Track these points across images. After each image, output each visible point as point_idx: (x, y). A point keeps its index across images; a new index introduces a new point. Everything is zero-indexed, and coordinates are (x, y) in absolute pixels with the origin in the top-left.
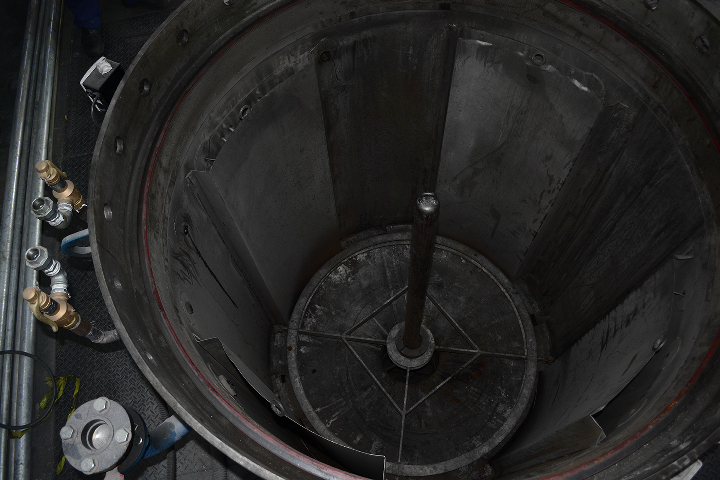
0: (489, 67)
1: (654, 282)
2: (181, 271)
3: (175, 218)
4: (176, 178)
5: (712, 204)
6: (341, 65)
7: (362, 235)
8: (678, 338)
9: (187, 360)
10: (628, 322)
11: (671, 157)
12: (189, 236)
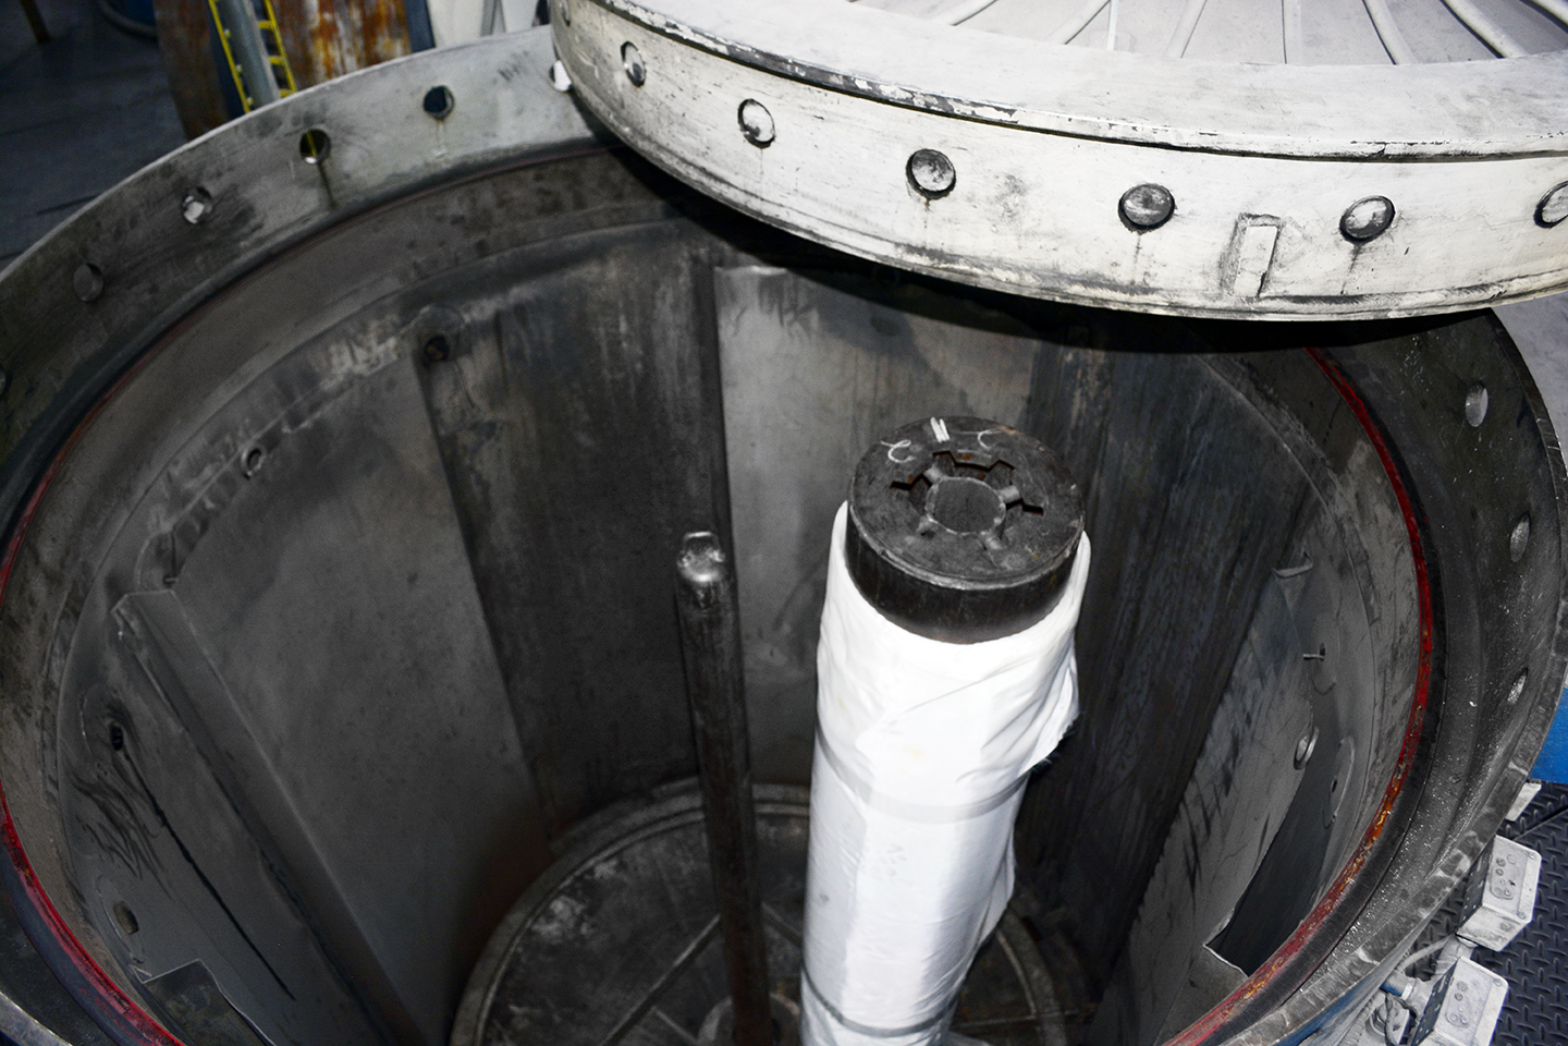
0: (790, 324)
1: (1251, 656)
2: (100, 824)
3: (82, 700)
4: (81, 601)
5: (1313, 441)
6: (476, 368)
7: (597, 818)
8: (1342, 742)
9: (91, 979)
10: (1228, 781)
11: (1201, 396)
12: (128, 757)
